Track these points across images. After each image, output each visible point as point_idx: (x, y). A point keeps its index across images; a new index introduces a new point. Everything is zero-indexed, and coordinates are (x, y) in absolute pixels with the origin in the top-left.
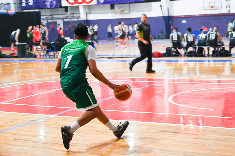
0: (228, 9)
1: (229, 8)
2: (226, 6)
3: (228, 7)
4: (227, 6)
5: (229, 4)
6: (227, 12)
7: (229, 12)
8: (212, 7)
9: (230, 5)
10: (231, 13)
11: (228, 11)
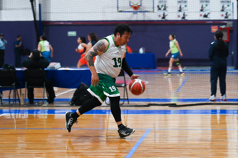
0: (161, 13)
1: (164, 11)
2: (158, 6)
3: (162, 9)
4: (160, 6)
5: (164, 4)
6: (160, 19)
7: (164, 18)
8: (135, 8)
9: (166, 6)
10: (167, 21)
11: (162, 16)
